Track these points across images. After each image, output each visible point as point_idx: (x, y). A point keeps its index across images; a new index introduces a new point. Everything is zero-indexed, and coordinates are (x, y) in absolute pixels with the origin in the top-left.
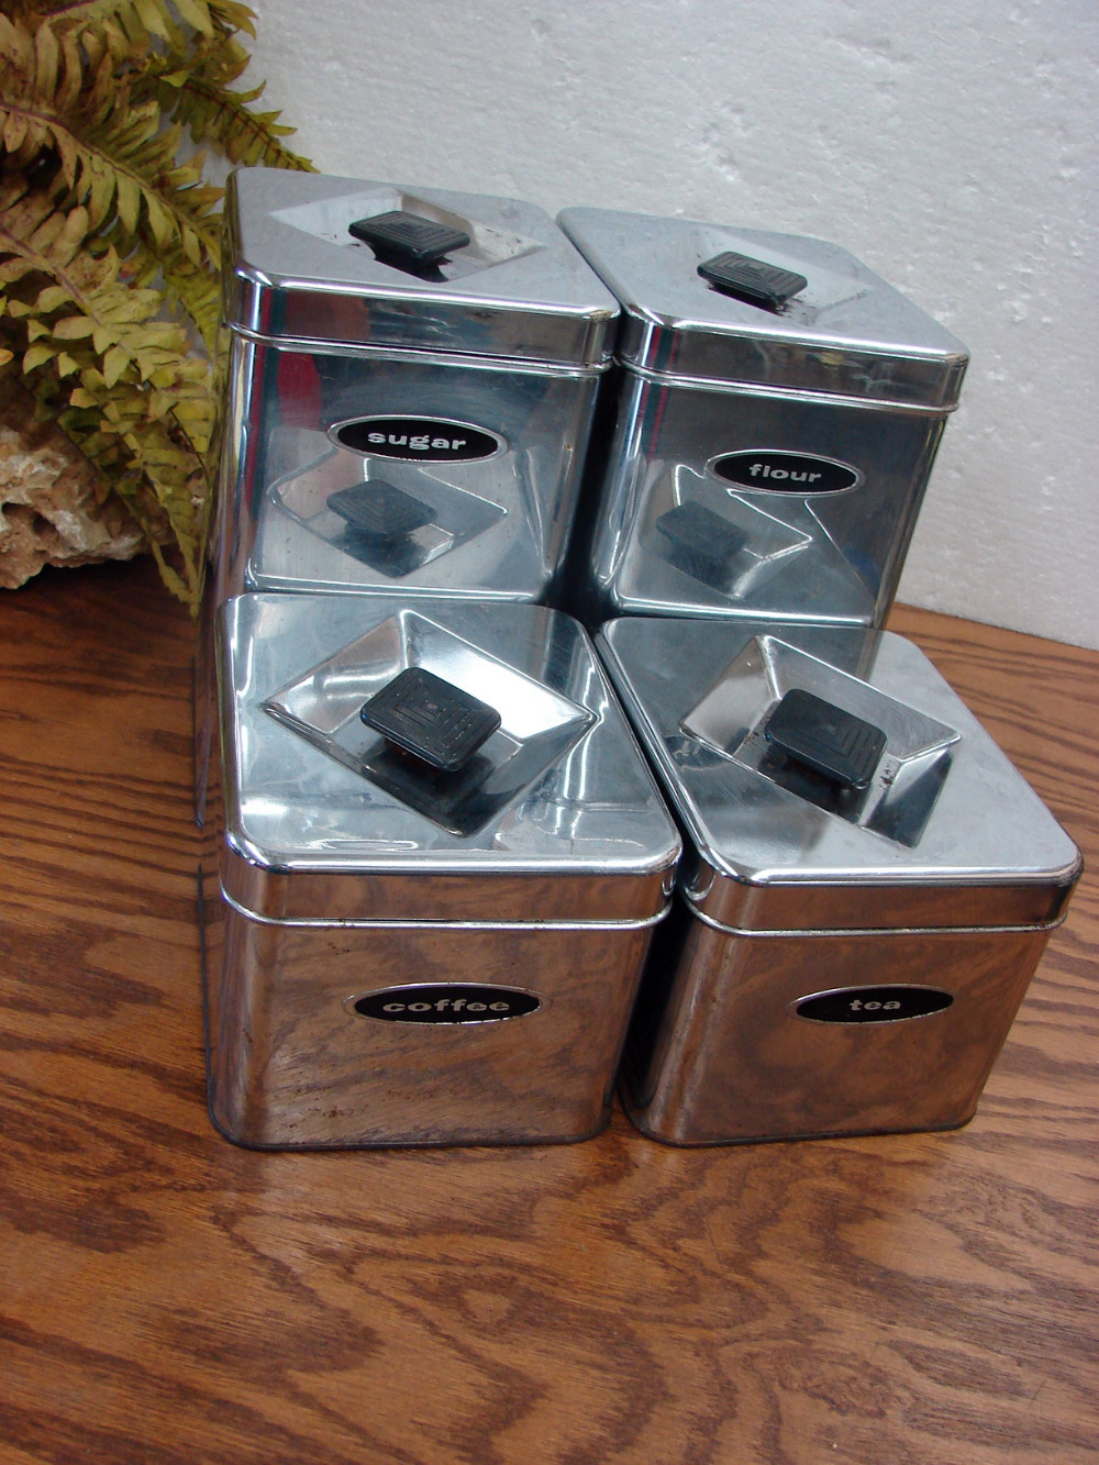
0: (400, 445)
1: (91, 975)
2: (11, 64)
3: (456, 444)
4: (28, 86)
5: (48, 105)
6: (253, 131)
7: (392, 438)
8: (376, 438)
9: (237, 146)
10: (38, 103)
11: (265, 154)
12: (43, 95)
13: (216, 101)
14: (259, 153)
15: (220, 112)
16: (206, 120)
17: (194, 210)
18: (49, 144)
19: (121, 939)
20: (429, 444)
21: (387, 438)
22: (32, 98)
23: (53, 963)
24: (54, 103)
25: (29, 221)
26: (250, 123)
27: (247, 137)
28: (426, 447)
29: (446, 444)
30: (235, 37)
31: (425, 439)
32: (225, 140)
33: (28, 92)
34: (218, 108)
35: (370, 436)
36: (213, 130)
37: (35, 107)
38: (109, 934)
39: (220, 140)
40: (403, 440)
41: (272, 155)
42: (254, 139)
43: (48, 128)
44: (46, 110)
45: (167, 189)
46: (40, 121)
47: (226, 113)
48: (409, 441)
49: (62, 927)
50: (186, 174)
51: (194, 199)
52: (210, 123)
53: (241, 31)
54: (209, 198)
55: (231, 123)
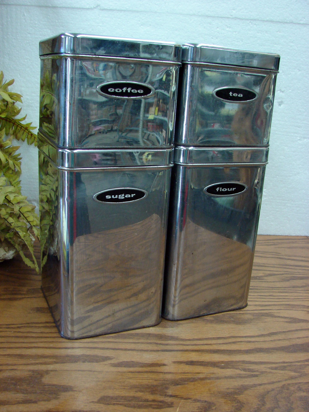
0: (116, 198)
1: (47, 387)
3: (132, 195)
6: (23, 130)
7: (113, 196)
8: (108, 197)
9: (19, 135)
11: (27, 137)
13: (12, 122)
14: (26, 136)
15: (13, 125)
16: (9, 128)
17: (10, 154)
19: (52, 373)
20: (124, 197)
21: (111, 197)
23: (32, 385)
26: (22, 128)
27: (22, 132)
28: (124, 198)
29: (129, 196)
30: (16, 104)
31: (123, 195)
32: (15, 134)
34: (13, 124)
35: (106, 196)
36: (11, 132)
38: (47, 372)
39: (13, 134)
40: (116, 197)
41: (29, 136)
42: (24, 132)
45: (2, 148)
47: (15, 126)
48: (118, 196)
49: (30, 373)
50: (8, 143)
51: (10, 150)
52: (11, 129)
53: (18, 102)
54: (14, 149)
55: (16, 129)
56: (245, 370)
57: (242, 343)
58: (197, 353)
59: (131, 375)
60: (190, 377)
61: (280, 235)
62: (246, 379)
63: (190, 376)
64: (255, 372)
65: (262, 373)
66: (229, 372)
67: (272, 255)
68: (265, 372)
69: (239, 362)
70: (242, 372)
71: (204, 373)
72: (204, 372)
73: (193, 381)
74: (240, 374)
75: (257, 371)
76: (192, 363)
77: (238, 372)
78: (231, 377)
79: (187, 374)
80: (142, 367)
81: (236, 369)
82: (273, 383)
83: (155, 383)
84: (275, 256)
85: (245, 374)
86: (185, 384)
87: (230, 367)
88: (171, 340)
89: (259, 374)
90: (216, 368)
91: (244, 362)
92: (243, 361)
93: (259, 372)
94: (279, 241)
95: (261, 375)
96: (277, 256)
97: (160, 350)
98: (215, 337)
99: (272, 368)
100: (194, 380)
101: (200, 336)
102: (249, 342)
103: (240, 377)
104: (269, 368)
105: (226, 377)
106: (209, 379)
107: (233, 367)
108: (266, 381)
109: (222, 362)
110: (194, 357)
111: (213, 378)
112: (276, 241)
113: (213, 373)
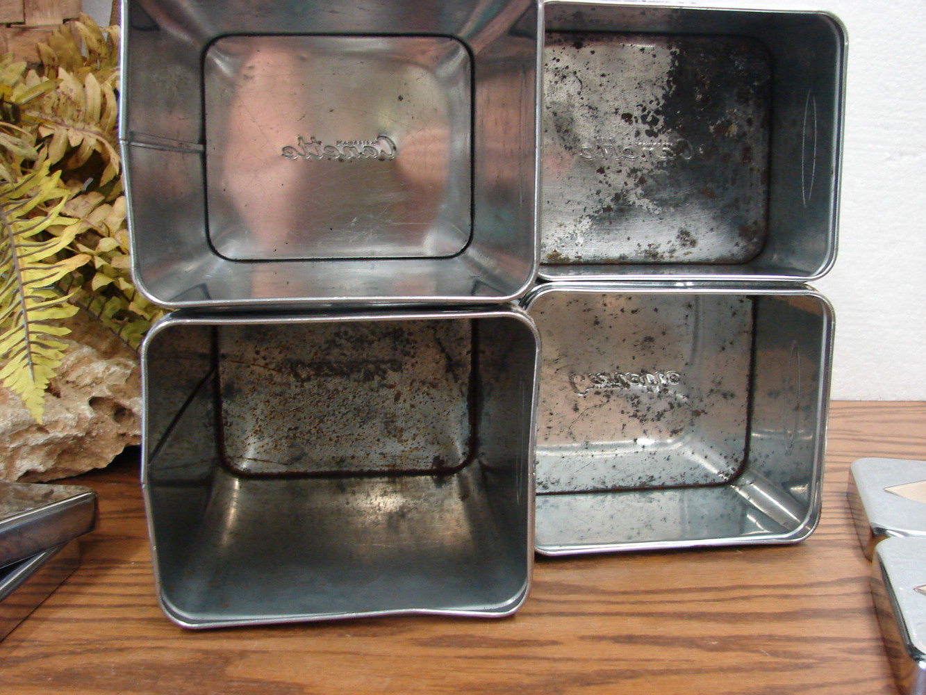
1: (236, 684)
2: (69, 98)
4: (81, 113)
5: (96, 125)
10: (89, 124)
12: (91, 117)
18: (99, 149)
19: (253, 656)
22: (84, 121)
23: (197, 680)
24: (99, 123)
25: (88, 205)
33: (81, 118)
37: (87, 127)
38: (243, 654)
43: (97, 140)
44: (95, 129)
46: (92, 135)
49: (199, 655)
56: (774, 654)
57: (767, 599)
58: (645, 619)
59: (462, 663)
60: (625, 668)
61: (858, 399)
62: (779, 674)
63: (623, 666)
64: (803, 657)
65: (824, 660)
66: (730, 658)
67: (838, 434)
68: (834, 658)
69: (760, 637)
70: (769, 659)
71: (662, 660)
72: (662, 658)
73: (631, 677)
74: (761, 662)
75: (809, 656)
76: (630, 639)
77: (756, 657)
78: (736, 669)
79: (616, 663)
80: (496, 647)
81: (754, 652)
82: (856, 682)
83: (527, 681)
84: (847, 437)
85: (776, 663)
86: (608, 683)
87: (734, 647)
88: (575, 593)
89: (815, 663)
90: (695, 650)
91: (771, 638)
92: (770, 636)
93: (815, 659)
94: (856, 410)
95: (821, 665)
96: (850, 437)
97: (547, 613)
98: (694, 587)
99: (850, 651)
100: (633, 675)
101: (654, 586)
102: (786, 597)
103: (764, 668)
104: (843, 651)
105: (722, 670)
106: (678, 672)
107: (743, 648)
108: (835, 679)
109: (713, 638)
110: (636, 626)
111: (686, 670)
112: (848, 411)
113: (687, 661)
